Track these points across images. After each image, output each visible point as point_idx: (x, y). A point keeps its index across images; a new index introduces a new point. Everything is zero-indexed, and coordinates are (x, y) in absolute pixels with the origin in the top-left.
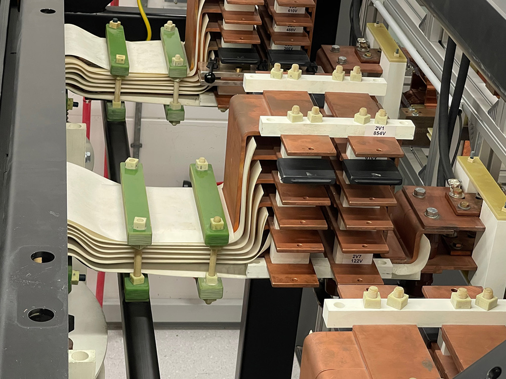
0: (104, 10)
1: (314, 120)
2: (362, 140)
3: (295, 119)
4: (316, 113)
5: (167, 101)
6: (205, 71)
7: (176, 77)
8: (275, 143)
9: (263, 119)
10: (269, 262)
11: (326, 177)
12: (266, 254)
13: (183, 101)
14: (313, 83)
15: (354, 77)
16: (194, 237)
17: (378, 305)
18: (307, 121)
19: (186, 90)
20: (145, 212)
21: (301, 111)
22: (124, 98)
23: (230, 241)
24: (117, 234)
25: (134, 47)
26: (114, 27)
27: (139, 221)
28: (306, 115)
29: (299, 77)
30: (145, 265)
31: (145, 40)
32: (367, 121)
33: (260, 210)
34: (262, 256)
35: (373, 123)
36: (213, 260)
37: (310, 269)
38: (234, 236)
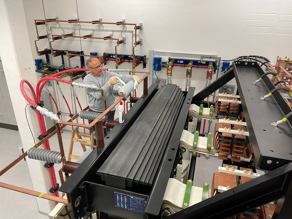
0: (201, 101)
1: (229, 130)
2: (238, 135)
3: (225, 129)
4: (230, 129)
5: (209, 119)
6: (216, 115)
7: (211, 115)
8: (221, 133)
9: (219, 129)
10: (219, 154)
11: (230, 141)
12: (219, 152)
13: (212, 120)
14: (232, 122)
15: (240, 122)
16: (205, 147)
17: (229, 170)
18: (228, 130)
19: (212, 118)
20: (197, 142)
21: (227, 128)
22: (201, 118)
23: (212, 149)
24: (191, 144)
25: (205, 109)
26: (202, 105)
27: (195, 143)
28: (228, 129)
29: (229, 121)
30: (196, 151)
31: (207, 107)
32: (239, 131)
33: (218, 144)
34: (218, 152)
35: (241, 132)
36: (208, 152)
37: (226, 156)
38: (212, 148)
